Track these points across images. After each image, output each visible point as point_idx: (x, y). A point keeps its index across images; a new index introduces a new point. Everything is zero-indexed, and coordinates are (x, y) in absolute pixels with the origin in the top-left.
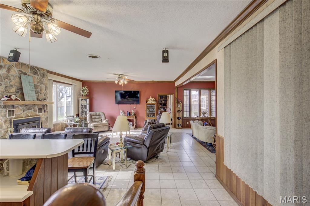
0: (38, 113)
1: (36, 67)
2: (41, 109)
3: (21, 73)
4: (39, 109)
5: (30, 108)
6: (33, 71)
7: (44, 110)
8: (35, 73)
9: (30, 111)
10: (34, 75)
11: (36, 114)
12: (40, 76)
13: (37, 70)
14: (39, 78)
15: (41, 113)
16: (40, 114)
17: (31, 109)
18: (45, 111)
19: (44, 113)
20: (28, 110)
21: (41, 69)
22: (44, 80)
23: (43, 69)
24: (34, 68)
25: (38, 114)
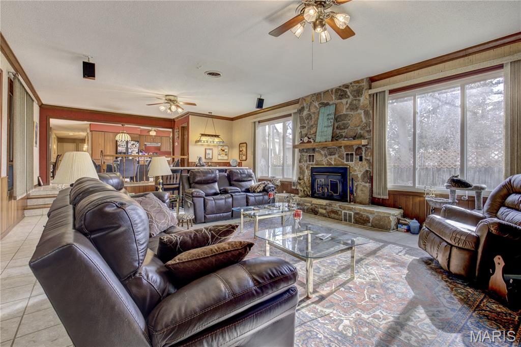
0: (346, 161)
1: (343, 86)
2: (352, 154)
3: (321, 106)
4: (347, 154)
5: (332, 153)
6: (338, 94)
7: (358, 157)
8: (342, 95)
9: (333, 157)
10: (340, 101)
11: (342, 162)
12: (351, 97)
13: (345, 89)
14: (349, 101)
15: (352, 160)
16: (349, 162)
17: (334, 155)
18: (361, 159)
19: (360, 162)
20: (330, 155)
21: (353, 84)
22: (359, 100)
23: (358, 82)
24: (340, 89)
25: (345, 163)
